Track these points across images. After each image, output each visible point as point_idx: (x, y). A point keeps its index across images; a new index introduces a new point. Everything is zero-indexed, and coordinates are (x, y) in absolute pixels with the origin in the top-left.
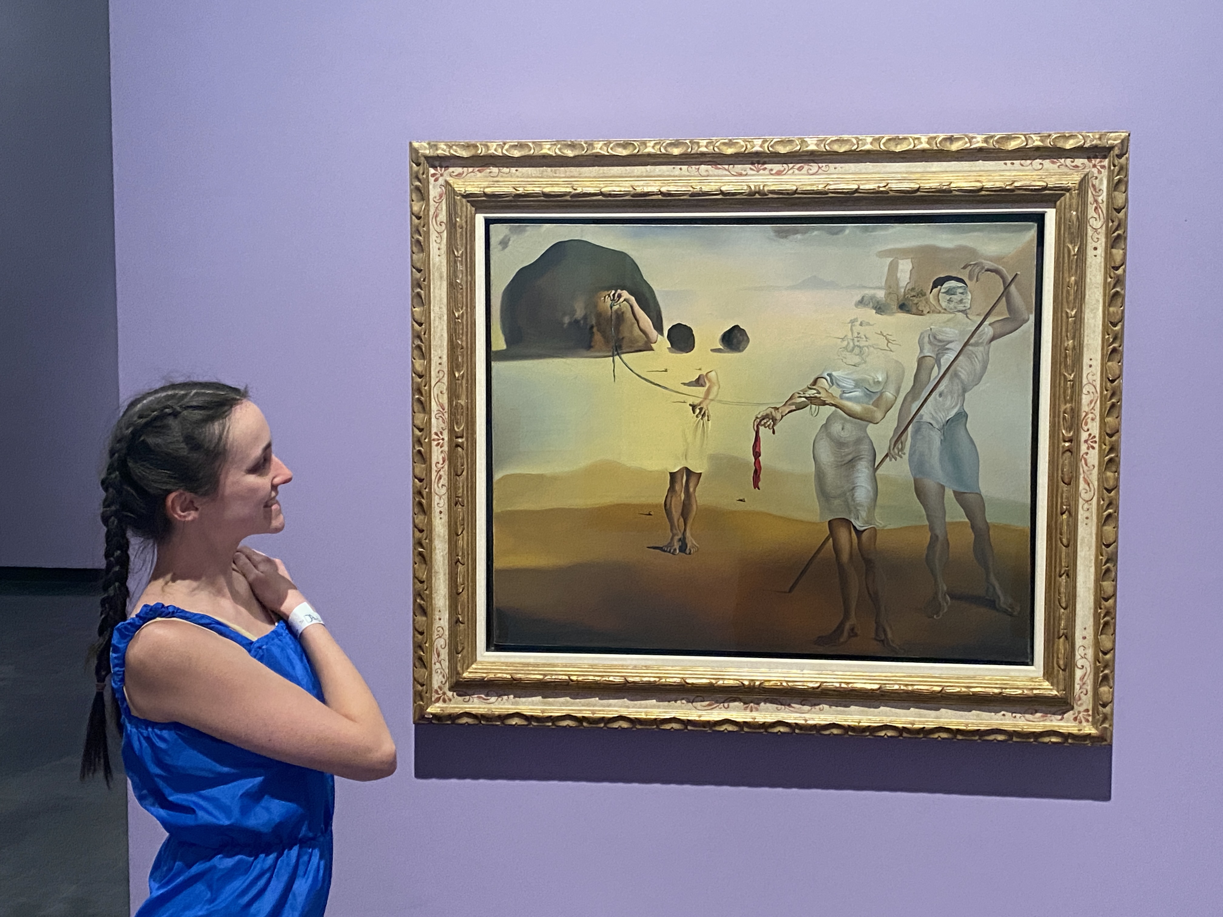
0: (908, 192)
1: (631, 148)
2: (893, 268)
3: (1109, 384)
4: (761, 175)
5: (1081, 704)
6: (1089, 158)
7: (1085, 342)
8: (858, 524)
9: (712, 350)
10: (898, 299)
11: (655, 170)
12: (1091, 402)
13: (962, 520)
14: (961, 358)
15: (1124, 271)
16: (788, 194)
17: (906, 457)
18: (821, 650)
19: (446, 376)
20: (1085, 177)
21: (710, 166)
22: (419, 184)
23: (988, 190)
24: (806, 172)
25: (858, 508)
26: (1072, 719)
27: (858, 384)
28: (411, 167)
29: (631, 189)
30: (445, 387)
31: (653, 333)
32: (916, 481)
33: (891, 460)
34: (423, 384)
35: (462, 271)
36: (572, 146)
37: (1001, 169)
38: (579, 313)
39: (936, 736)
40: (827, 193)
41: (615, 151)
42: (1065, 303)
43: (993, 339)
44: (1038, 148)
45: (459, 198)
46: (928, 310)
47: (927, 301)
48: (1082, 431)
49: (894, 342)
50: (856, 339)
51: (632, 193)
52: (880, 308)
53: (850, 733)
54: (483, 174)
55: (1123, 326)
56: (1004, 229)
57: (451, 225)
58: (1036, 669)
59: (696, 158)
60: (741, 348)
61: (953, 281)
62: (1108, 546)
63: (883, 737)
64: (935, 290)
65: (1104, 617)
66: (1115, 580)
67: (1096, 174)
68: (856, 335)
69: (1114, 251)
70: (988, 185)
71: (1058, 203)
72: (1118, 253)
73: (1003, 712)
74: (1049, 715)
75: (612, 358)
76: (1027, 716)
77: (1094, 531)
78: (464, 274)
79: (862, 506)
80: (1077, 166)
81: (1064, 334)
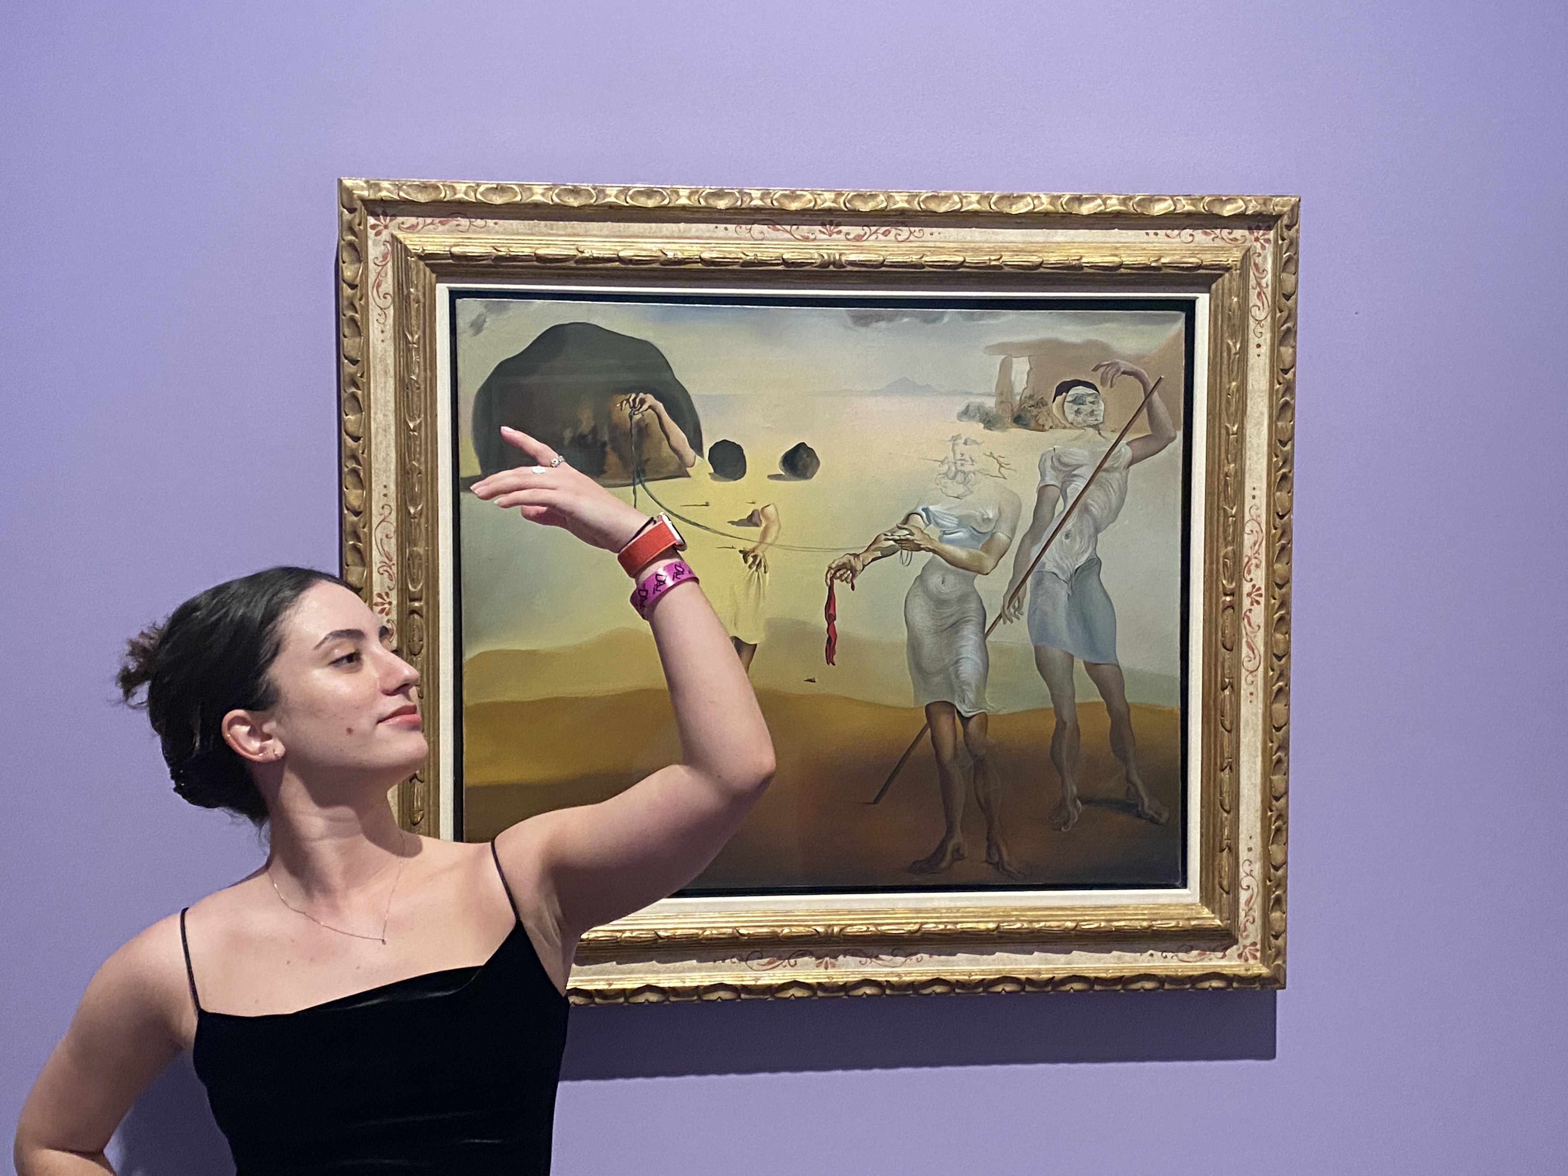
0: (1028, 268)
1: (658, 198)
2: (1006, 368)
3: (1278, 520)
4: (835, 240)
5: (1247, 936)
6: (1250, 229)
7: (1247, 468)
8: (963, 709)
9: (769, 477)
10: (1012, 410)
11: (690, 230)
12: (1255, 544)
13: (1096, 700)
14: (1091, 487)
15: (1294, 375)
16: (872, 266)
17: (1024, 618)
18: (917, 880)
19: (394, 514)
20: (1245, 255)
21: (766, 226)
22: (354, 238)
23: (1128, 267)
24: (893, 239)
25: (964, 687)
26: (1236, 956)
27: (962, 522)
28: (341, 214)
29: (660, 254)
30: (393, 529)
31: (689, 453)
32: (1037, 649)
33: (1005, 623)
34: (361, 525)
35: (418, 363)
36: (575, 192)
37: (1142, 241)
38: (586, 427)
39: (1067, 987)
40: (923, 267)
41: (636, 201)
42: (1224, 416)
43: (1131, 463)
44: (1189, 214)
45: (413, 259)
46: (1051, 424)
47: (1049, 413)
48: (1244, 582)
49: (1007, 467)
50: (959, 462)
51: (662, 259)
52: (989, 421)
53: (957, 991)
54: (447, 227)
55: (1293, 445)
56: (1144, 321)
57: (402, 299)
58: (1191, 893)
59: (746, 214)
60: (808, 474)
61: (1081, 387)
62: (1278, 729)
63: (1000, 993)
64: (1059, 398)
65: (1275, 822)
66: (1286, 773)
67: (1259, 250)
68: (958, 457)
69: (1282, 349)
70: (1127, 260)
71: (1214, 286)
72: (1286, 351)
73: (1150, 952)
74: (1208, 953)
75: (632, 488)
76: (1180, 955)
77: (1260, 711)
78: (422, 368)
79: (969, 684)
80: (1236, 239)
81: (1223, 456)
